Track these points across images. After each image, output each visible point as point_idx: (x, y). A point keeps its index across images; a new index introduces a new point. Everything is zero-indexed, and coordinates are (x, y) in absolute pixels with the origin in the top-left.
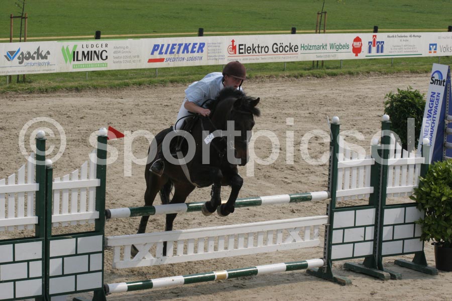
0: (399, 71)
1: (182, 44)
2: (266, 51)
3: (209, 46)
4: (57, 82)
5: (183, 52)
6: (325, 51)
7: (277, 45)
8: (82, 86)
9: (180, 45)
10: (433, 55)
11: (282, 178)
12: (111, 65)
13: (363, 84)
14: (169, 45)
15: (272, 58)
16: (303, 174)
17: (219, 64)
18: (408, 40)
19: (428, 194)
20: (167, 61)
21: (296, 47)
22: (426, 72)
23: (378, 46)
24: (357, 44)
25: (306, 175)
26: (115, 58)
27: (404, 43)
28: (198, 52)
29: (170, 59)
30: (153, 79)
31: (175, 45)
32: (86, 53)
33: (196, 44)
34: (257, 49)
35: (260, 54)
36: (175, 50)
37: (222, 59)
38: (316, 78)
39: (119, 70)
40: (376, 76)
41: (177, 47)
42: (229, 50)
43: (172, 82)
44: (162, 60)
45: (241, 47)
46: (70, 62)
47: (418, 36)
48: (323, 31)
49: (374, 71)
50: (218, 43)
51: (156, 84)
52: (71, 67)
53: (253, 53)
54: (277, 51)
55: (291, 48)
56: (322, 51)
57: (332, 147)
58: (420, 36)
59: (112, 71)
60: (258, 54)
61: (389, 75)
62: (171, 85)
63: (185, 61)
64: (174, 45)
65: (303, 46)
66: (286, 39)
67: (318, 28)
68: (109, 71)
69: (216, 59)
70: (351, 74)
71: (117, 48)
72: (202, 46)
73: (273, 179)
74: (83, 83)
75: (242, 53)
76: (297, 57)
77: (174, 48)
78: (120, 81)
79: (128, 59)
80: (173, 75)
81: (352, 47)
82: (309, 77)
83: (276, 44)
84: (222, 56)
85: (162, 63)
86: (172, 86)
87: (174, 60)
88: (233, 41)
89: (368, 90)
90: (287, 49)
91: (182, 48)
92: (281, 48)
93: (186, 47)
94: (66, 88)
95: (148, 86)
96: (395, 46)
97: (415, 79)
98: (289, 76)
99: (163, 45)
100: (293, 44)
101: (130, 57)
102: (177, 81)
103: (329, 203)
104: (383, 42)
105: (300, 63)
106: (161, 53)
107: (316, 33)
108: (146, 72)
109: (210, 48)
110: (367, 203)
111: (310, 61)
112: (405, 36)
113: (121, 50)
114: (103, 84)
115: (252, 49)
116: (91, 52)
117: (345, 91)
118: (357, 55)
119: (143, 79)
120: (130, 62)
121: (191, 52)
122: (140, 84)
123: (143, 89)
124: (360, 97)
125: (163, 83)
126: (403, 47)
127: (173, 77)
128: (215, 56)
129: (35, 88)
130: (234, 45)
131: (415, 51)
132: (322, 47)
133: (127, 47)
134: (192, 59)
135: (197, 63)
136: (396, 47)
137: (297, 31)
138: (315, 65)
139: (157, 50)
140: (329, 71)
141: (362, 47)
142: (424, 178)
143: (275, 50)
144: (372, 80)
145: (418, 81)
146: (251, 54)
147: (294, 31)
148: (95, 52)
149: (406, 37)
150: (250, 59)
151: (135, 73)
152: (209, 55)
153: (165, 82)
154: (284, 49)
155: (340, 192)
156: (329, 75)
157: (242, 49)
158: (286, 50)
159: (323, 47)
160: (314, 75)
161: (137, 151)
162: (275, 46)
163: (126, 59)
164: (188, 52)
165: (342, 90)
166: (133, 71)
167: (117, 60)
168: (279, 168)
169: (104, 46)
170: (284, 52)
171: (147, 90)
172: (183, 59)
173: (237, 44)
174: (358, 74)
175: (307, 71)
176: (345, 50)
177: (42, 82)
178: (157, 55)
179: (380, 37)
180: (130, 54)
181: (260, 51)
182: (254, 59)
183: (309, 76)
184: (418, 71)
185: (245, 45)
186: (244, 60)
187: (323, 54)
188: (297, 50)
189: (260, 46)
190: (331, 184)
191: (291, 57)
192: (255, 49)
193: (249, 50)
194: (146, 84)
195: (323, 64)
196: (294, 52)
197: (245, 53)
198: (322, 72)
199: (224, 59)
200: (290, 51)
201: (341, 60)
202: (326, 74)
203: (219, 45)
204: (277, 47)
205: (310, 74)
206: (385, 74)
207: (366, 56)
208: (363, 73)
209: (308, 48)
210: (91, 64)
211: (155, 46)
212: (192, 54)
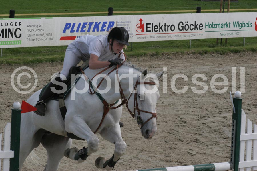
1: (92, 23)
2: (173, 29)
3: (118, 25)
5: (94, 31)
6: (229, 29)
7: (183, 24)
9: (91, 24)
11: (186, 149)
12: (25, 43)
14: (80, 24)
15: (178, 36)
16: (207, 146)
21: (201, 25)
25: (210, 147)
26: (28, 36)
28: (107, 30)
31: (86, 23)
32: (1, 31)
33: (106, 23)
34: (163, 28)
35: (167, 32)
36: (86, 29)
38: (220, 55)
39: (32, 48)
41: (87, 26)
42: (137, 28)
44: (73, 38)
48: (227, 10)
50: (126, 22)
53: (160, 31)
54: (183, 29)
55: (196, 27)
56: (225, 29)
57: (235, 121)
59: (26, 48)
60: (164, 32)
64: (85, 24)
65: (207, 24)
66: (191, 18)
67: (222, 7)
68: (23, 48)
70: (253, 50)
71: (30, 26)
72: (111, 24)
73: (179, 151)
75: (150, 31)
76: (202, 35)
77: (85, 27)
78: (34, 58)
79: (41, 37)
81: (255, 25)
82: (213, 54)
83: (182, 22)
84: (131, 34)
88: (141, 20)
90: (192, 27)
91: (93, 26)
92: (187, 26)
93: (97, 25)
98: (194, 53)
99: (74, 24)
100: (198, 22)
101: (43, 35)
105: (205, 41)
106: (72, 31)
107: (220, 12)
108: (58, 49)
111: (214, 39)
113: (35, 28)
114: (17, 61)
115: (159, 28)
116: (6, 30)
117: (248, 67)
119: (56, 56)
120: (43, 39)
121: (101, 31)
122: (52, 61)
123: (56, 65)
130: (142, 24)
132: (225, 25)
133: (40, 26)
137: (202, 11)
138: (220, 42)
139: (68, 28)
140: (232, 48)
143: (181, 28)
146: (158, 32)
147: (199, 11)
148: (9, 30)
150: (157, 37)
151: (47, 50)
154: (189, 27)
155: (242, 164)
156: (232, 52)
157: (150, 27)
158: (192, 29)
159: (227, 25)
160: (217, 52)
162: (181, 24)
163: (39, 37)
164: (98, 30)
166: (45, 49)
167: (31, 38)
168: (185, 140)
169: (18, 24)
170: (189, 30)
173: (144, 22)
175: (211, 49)
176: (249, 28)
178: (68, 33)
180: (42, 32)
181: (166, 29)
182: (160, 37)
183: (213, 53)
185: (152, 23)
186: (151, 37)
187: (226, 32)
188: (202, 29)
189: (166, 24)
190: (233, 155)
191: (195, 35)
192: (162, 27)
193: (156, 28)
194: (58, 61)
195: (226, 41)
196: (199, 31)
197: (152, 31)
198: (226, 49)
199: (133, 37)
200: (195, 30)
201: (244, 38)
202: (229, 51)
203: (128, 24)
204: (183, 25)
205: (214, 51)
209: (212, 26)
210: (5, 42)
211: (67, 24)
212: (102, 32)
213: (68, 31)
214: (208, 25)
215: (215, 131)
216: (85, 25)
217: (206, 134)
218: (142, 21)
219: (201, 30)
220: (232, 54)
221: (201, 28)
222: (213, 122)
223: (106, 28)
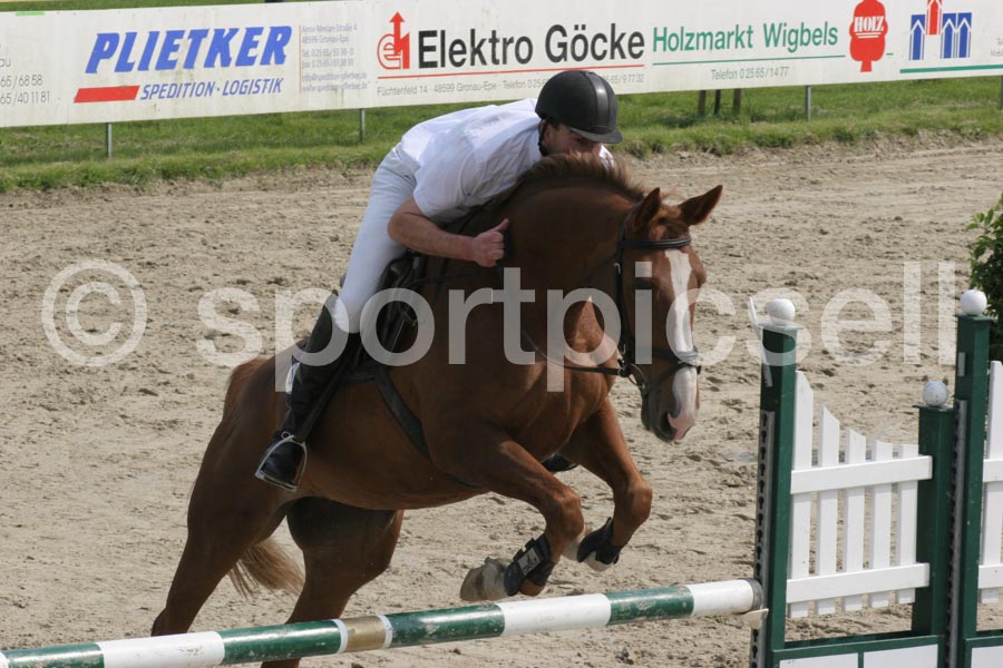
1: (204, 33)
2: (524, 55)
3: (305, 40)
5: (209, 63)
6: (747, 53)
7: (564, 34)
9: (198, 36)
13: (892, 177)
14: (154, 36)
16: (664, 517)
17: (347, 106)
20: (148, 96)
21: (636, 40)
23: (949, 30)
24: (869, 26)
25: (675, 520)
28: (265, 61)
29: (158, 90)
30: (95, 165)
31: (179, 34)
33: (259, 31)
34: (486, 49)
35: (501, 67)
36: (180, 56)
37: (357, 87)
38: (712, 157)
40: (940, 145)
41: (184, 44)
42: (382, 53)
43: (167, 174)
44: (127, 93)
45: (428, 41)
49: (928, 126)
50: (340, 28)
51: (106, 184)
53: (473, 63)
54: (564, 56)
55: (616, 45)
56: (732, 52)
57: (771, 416)
60: (490, 66)
61: (991, 140)
62: (161, 186)
63: (217, 95)
64: (173, 35)
65: (660, 34)
69: (335, 89)
70: (843, 137)
72: (279, 38)
75: (433, 64)
76: (640, 78)
77: (176, 48)
80: (170, 151)
81: (849, 38)
82: (685, 154)
83: (559, 28)
84: (357, 76)
85: (129, 103)
86: (169, 193)
87: (175, 91)
88: (397, 20)
89: (909, 200)
90: (601, 47)
91: (206, 45)
92: (580, 43)
93: (221, 41)
95: (75, 193)
99: (131, 37)
100: (625, 28)
101: (6, 81)
102: (187, 173)
103: (760, 625)
104: (968, 16)
105: (652, 100)
106: (123, 66)
108: (67, 138)
109: (309, 47)
110: (905, 624)
111: (690, 93)
115: (469, 50)
118: (866, 68)
119: (59, 164)
120: (5, 99)
122: (46, 185)
123: (59, 203)
124: (879, 225)
125: (135, 179)
127: (173, 158)
128: (330, 76)
130: (402, 35)
132: (733, 38)
134: (241, 88)
135: (262, 104)
138: (710, 105)
139: (108, 55)
140: (762, 128)
141: (887, 37)
143: (557, 52)
144: (924, 161)
146: (467, 66)
150: (462, 88)
151: (25, 141)
152: (305, 71)
153: (144, 176)
154: (590, 47)
155: (799, 586)
156: (761, 145)
157: (432, 49)
158: (599, 53)
159: (739, 39)
160: (702, 145)
161: (34, 437)
162: (557, 35)
164: (226, 62)
165: (808, 201)
166: (18, 136)
170: (589, 59)
171: (74, 206)
172: (210, 88)
173: (411, 29)
174: (871, 136)
175: (679, 132)
176: (827, 49)
178: (108, 75)
180: (4, 72)
181: (499, 56)
182: (476, 88)
183: (686, 148)
185: (443, 33)
186: (438, 89)
187: (735, 67)
188: (641, 52)
189: (498, 36)
190: (765, 553)
191: (614, 79)
192: (482, 49)
193: (458, 53)
194: (70, 185)
195: (737, 102)
196: (629, 60)
197: (443, 65)
198: (736, 134)
199: (365, 86)
200: (612, 57)
201: (807, 87)
202: (749, 138)
203: (345, 34)
204: (563, 40)
205: (689, 141)
206: (977, 137)
207: (903, 71)
208: (890, 132)
209: (680, 42)
211: (102, 38)
212: (242, 69)
213: (107, 66)
214: (663, 39)
215: (695, 458)
216: (176, 42)
218: (402, 24)
219: (636, 56)
220: (759, 154)
221: (636, 50)
223: (257, 52)
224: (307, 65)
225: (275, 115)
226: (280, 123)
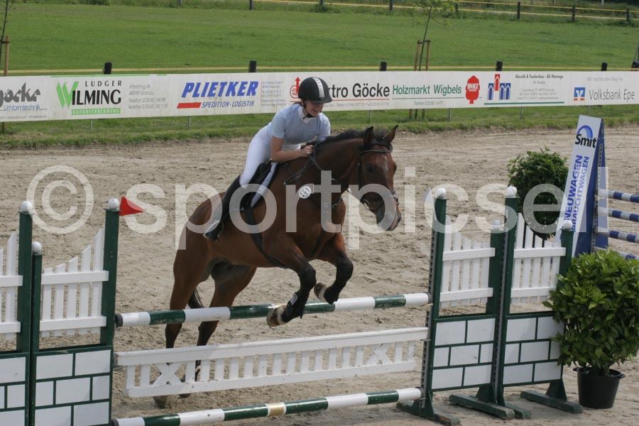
0: (531, 126)
1: (226, 83)
2: (344, 94)
3: (263, 87)
4: (49, 134)
5: (227, 95)
6: (428, 96)
7: (360, 87)
8: (85, 140)
9: (223, 84)
10: (579, 103)
11: (364, 273)
12: (125, 111)
13: (480, 143)
14: (207, 84)
15: (352, 105)
16: (394, 269)
18: (544, 83)
19: (569, 299)
20: (204, 106)
21: (387, 90)
22: (570, 127)
23: (502, 89)
24: (473, 87)
25: (398, 270)
26: (131, 101)
27: (539, 86)
28: (248, 94)
29: (208, 104)
30: (184, 132)
31: (217, 84)
32: (90, 94)
33: (246, 83)
35: (336, 98)
36: (216, 92)
37: (282, 105)
38: (414, 134)
39: (136, 119)
40: (498, 132)
41: (218, 87)
42: (292, 92)
43: (211, 136)
44: (197, 105)
46: (68, 106)
47: (558, 77)
48: (424, 67)
49: (494, 125)
50: (277, 83)
51: (188, 139)
52: (70, 113)
54: (360, 95)
55: (379, 91)
56: (422, 95)
57: (436, 232)
58: (561, 77)
59: (127, 119)
61: (517, 131)
62: (209, 140)
63: (230, 107)
64: (214, 84)
65: (396, 88)
66: (372, 77)
67: (418, 63)
68: (123, 119)
69: (274, 105)
70: (463, 128)
71: (135, 87)
72: (254, 86)
74: (87, 136)
76: (388, 104)
77: (215, 89)
78: (139, 134)
79: (150, 103)
80: (212, 127)
81: (465, 91)
82: (404, 133)
83: (358, 85)
84: (282, 101)
85: (197, 109)
86: (211, 143)
87: (215, 105)
88: (298, 80)
89: (486, 152)
90: (373, 92)
91: (226, 88)
92: (365, 90)
93: (232, 87)
94: (62, 143)
95: (176, 142)
96: (526, 90)
97: (553, 137)
99: (199, 84)
100: (383, 85)
101: (152, 100)
102: (218, 135)
103: (430, 310)
104: (510, 84)
105: (392, 112)
106: (196, 95)
107: (415, 70)
108: (174, 122)
109: (265, 89)
110: (483, 311)
111: (406, 110)
112: (540, 77)
113: (140, 90)
114: (114, 138)
116: (98, 92)
117: (455, 152)
118: (472, 102)
119: (171, 131)
120: (152, 107)
121: (238, 95)
122: (166, 139)
123: (170, 146)
125: (199, 138)
126: (538, 92)
127: (213, 130)
128: (272, 100)
129: (18, 141)
131: (555, 98)
132: (423, 90)
133: (148, 87)
134: (239, 104)
135: (247, 110)
136: (527, 92)
137: (388, 68)
138: (413, 115)
139: (190, 91)
140: (432, 124)
141: (480, 91)
142: (565, 276)
143: (357, 93)
144: (492, 138)
145: (558, 140)
147: (383, 67)
148: (103, 92)
149: (543, 77)
151: (159, 122)
152: (263, 99)
153: (202, 136)
154: (369, 92)
155: (445, 295)
156: (432, 130)
158: (373, 94)
159: (425, 90)
160: (411, 130)
162: (357, 87)
163: (147, 103)
164: (233, 94)
165: (449, 152)
166: (156, 120)
167: (134, 104)
168: (360, 259)
169: (116, 83)
170: (369, 96)
171: (176, 147)
172: (228, 104)
174: (473, 128)
175: (402, 124)
176: (457, 95)
177: (28, 133)
178: (190, 98)
179: (506, 76)
180: (153, 96)
181: (335, 94)
184: (558, 125)
187: (424, 101)
188: (388, 94)
189: (335, 87)
190: (432, 283)
191: (378, 104)
194: (174, 139)
195: (423, 114)
196: (384, 97)
198: (423, 126)
200: (378, 95)
201: (450, 109)
202: (428, 128)
203: (278, 85)
204: (359, 89)
205: (405, 128)
206: (512, 129)
207: (485, 104)
208: (480, 127)
209: (403, 91)
210: (97, 109)
211: (188, 85)
212: (239, 97)
213: (190, 95)
214: (396, 89)
215: (406, 247)
216: (216, 86)
217: (392, 252)
219: (386, 96)
220: (431, 134)
221: (386, 93)
222: (401, 233)
223: (245, 91)
224: (263, 96)
225: (252, 114)
226: (253, 118)
